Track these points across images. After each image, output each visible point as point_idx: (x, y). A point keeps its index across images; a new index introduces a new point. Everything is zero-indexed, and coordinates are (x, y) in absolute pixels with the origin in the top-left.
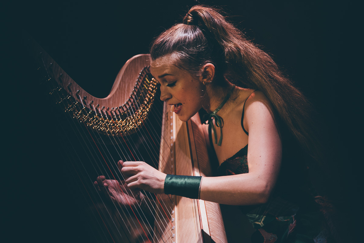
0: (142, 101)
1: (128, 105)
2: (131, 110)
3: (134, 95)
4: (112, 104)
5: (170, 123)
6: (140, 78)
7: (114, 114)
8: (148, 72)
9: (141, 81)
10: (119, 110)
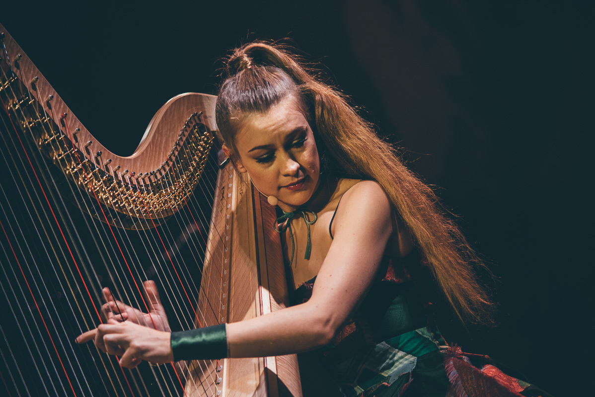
0: (186, 168)
1: (165, 170)
2: (167, 178)
3: (174, 156)
4: (140, 167)
5: (227, 204)
6: (185, 129)
7: (142, 183)
8: (198, 122)
9: (187, 134)
10: (149, 178)
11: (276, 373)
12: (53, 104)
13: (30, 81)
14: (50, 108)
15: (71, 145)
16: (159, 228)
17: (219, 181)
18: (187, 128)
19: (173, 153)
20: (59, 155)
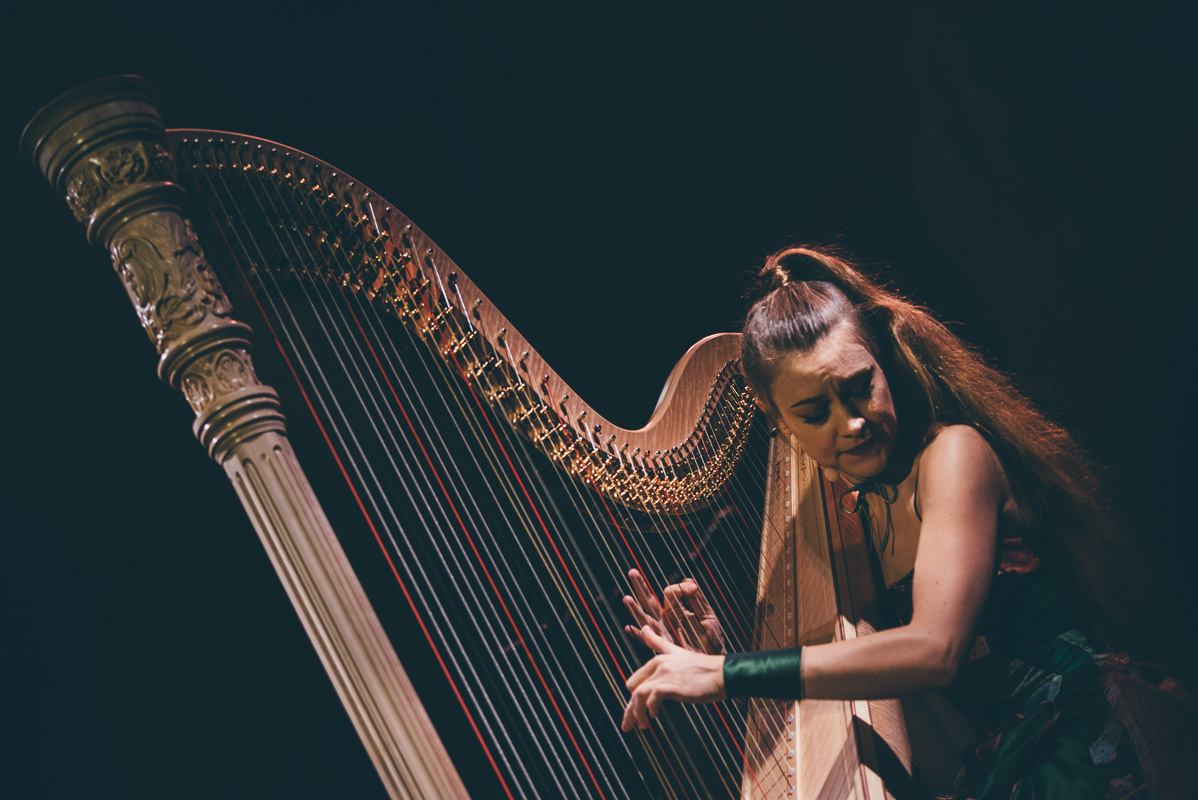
0: (722, 437)
1: (692, 444)
2: (697, 456)
3: (705, 423)
4: (657, 443)
5: (785, 486)
6: (718, 385)
7: (661, 465)
8: (735, 373)
9: (720, 391)
10: (671, 457)
11: (869, 722)
12: (529, 364)
13: (496, 336)
14: (525, 370)
15: (557, 420)
16: (689, 527)
17: (772, 454)
18: (721, 384)
19: (703, 419)
20: (542, 435)
